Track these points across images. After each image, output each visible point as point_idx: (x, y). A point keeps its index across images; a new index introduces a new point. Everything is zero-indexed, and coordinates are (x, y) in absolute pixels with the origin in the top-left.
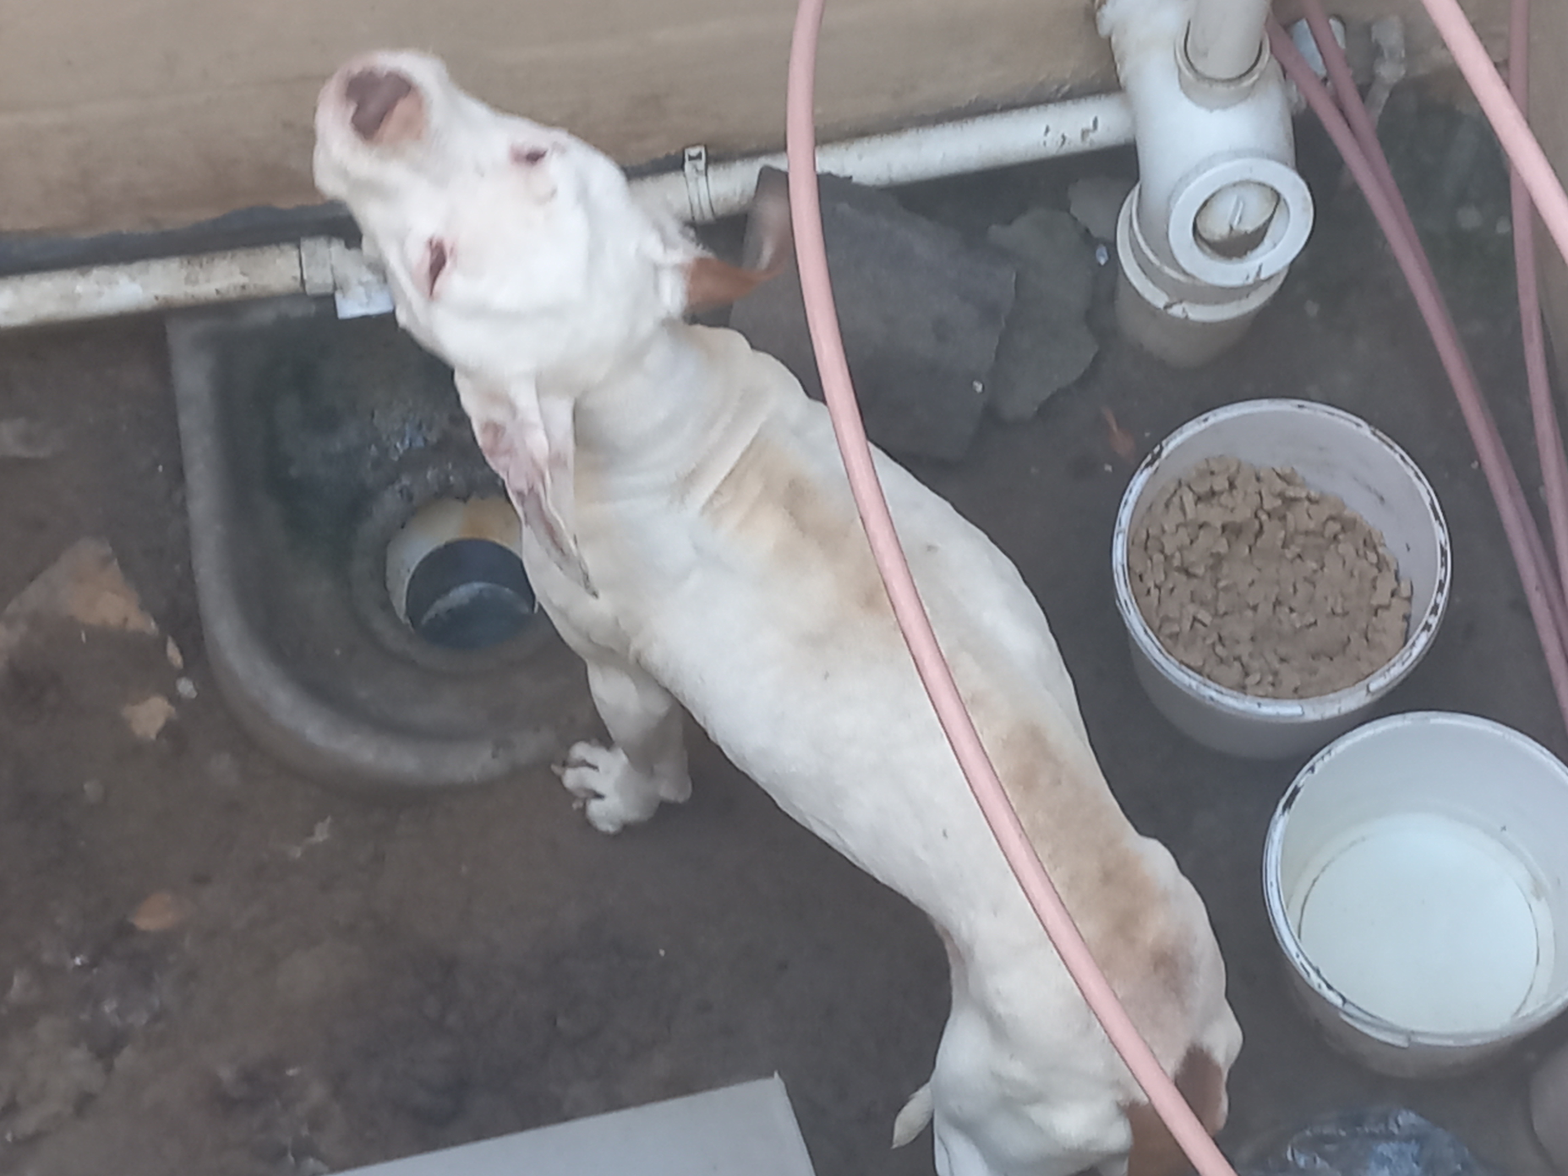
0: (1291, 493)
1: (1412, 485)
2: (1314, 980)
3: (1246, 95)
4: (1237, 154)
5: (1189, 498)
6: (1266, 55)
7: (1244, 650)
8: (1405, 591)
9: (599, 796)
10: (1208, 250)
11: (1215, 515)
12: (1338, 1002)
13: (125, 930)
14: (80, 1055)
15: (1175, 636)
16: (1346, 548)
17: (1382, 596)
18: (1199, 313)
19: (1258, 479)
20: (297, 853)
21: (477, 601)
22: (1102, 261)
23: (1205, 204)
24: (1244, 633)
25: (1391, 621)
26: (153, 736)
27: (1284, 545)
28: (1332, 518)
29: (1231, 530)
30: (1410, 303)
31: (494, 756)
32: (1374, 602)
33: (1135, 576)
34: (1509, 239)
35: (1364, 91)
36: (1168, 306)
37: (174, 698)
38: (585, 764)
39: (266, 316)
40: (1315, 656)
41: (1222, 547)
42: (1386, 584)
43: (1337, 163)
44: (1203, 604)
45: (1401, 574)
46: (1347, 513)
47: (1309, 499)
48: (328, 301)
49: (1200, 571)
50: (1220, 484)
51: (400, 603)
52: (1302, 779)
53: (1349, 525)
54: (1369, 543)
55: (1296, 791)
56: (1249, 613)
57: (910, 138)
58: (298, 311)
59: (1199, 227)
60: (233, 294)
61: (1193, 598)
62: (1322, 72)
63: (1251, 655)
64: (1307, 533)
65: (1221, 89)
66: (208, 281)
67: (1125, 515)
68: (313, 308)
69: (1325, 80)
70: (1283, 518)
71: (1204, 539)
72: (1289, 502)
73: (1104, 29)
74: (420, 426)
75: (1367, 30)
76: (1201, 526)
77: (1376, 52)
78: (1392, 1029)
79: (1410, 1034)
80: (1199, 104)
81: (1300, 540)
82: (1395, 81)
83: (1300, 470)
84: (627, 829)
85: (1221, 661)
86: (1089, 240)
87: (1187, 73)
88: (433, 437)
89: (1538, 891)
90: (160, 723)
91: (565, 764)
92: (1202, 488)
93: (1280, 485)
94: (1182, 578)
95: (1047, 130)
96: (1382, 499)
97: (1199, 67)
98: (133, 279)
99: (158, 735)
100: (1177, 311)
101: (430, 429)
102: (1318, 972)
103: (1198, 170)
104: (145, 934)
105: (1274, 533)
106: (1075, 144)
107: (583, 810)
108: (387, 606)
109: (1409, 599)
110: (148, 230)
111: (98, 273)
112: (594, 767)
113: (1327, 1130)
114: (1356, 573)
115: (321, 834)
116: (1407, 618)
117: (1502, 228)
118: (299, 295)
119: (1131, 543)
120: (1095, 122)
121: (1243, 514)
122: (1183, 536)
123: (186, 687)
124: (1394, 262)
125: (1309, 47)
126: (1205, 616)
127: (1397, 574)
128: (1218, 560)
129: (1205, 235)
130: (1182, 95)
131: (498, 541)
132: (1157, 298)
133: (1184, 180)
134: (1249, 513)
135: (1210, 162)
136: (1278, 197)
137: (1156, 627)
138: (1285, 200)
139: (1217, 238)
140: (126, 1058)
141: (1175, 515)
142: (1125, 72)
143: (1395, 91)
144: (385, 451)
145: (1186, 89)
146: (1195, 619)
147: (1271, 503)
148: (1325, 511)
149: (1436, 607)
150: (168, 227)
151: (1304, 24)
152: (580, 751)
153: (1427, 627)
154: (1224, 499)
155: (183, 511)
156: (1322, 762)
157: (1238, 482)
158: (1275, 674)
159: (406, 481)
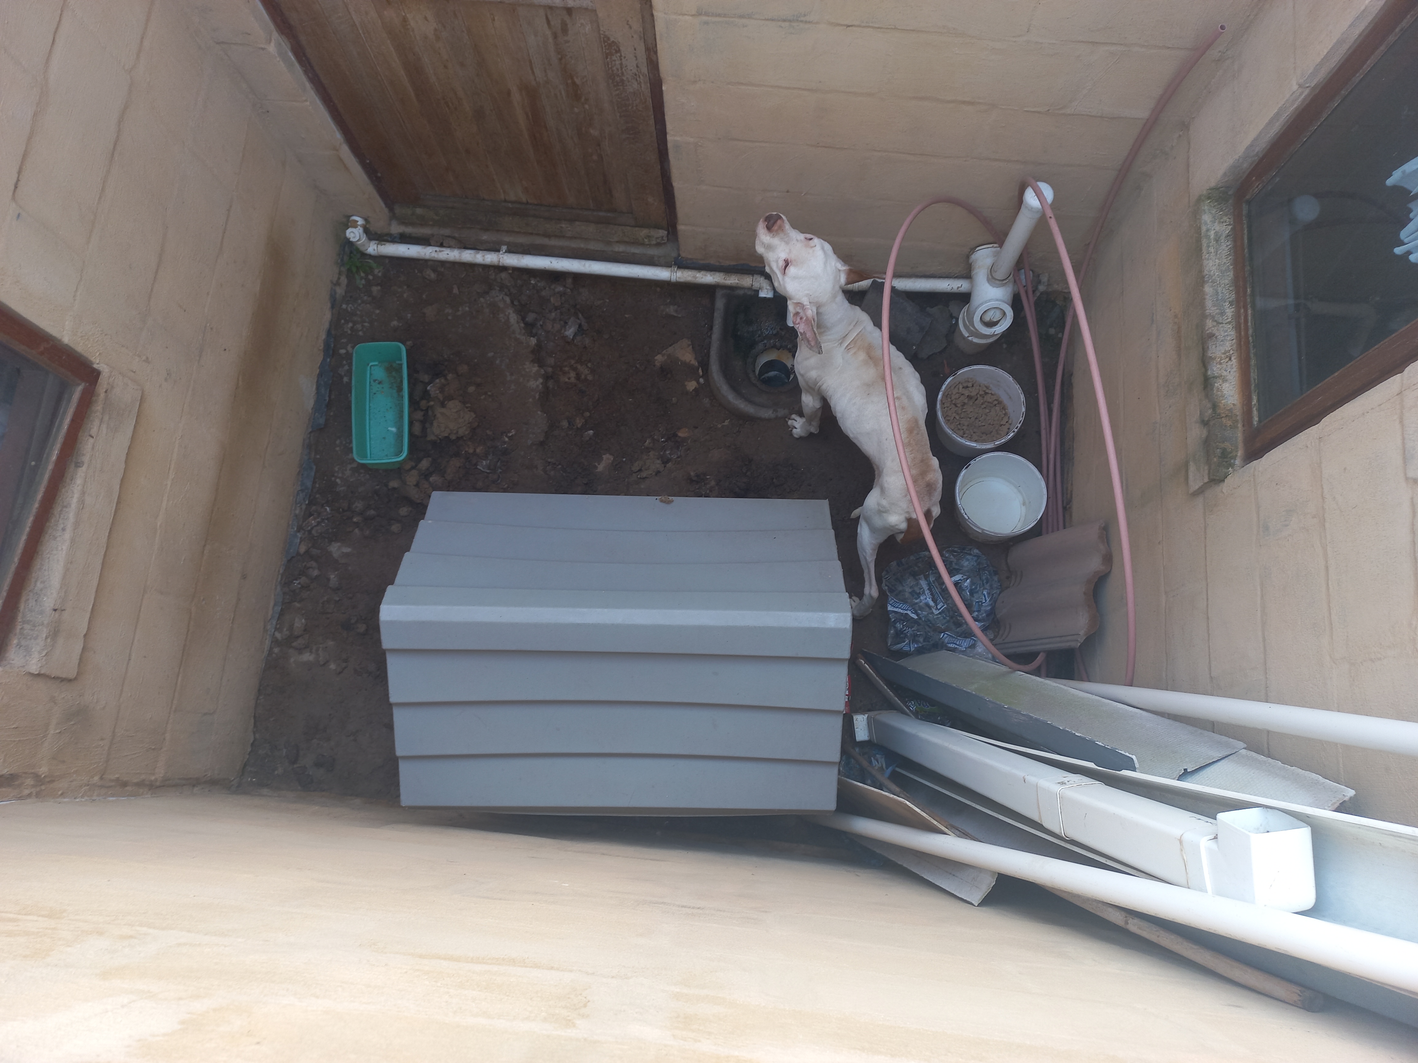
0: (987, 391)
1: (1020, 395)
2: (962, 511)
3: (1003, 285)
4: (997, 300)
5: (961, 387)
6: (1011, 276)
7: (965, 428)
8: (1010, 422)
9: (796, 428)
10: (983, 324)
11: (966, 392)
12: (967, 518)
13: (675, 435)
14: (659, 461)
15: (949, 420)
16: (997, 408)
17: (1003, 422)
18: (976, 340)
19: (980, 386)
20: (719, 426)
21: (776, 376)
22: (954, 322)
23: (985, 311)
24: (966, 424)
25: (1005, 429)
26: (691, 390)
27: (982, 404)
28: (996, 400)
29: (970, 397)
30: (1031, 350)
31: (773, 413)
32: (1001, 423)
33: (942, 403)
34: (1061, 339)
35: (1034, 292)
36: (968, 337)
37: (698, 382)
38: (794, 419)
39: (741, 292)
40: (983, 433)
41: (966, 401)
42: (1006, 419)
43: (1022, 308)
44: (958, 414)
45: (1010, 417)
46: (1000, 400)
47: (991, 394)
48: (757, 292)
49: (959, 405)
50: (970, 385)
51: (757, 372)
52: (972, 462)
53: (1000, 403)
54: (1004, 408)
55: (970, 465)
56: (969, 419)
57: (912, 280)
58: (749, 293)
59: (982, 317)
60: (734, 285)
61: (955, 412)
62: (1025, 284)
63: (967, 429)
64: (988, 402)
65: (997, 282)
66: (729, 280)
67: (944, 387)
68: (753, 293)
69: (1024, 286)
70: (984, 397)
71: (962, 398)
72: (986, 393)
73: (971, 261)
74: (772, 329)
75: (1039, 276)
76: (962, 394)
77: (1039, 282)
78: (979, 528)
79: (983, 530)
80: (991, 285)
81: (986, 404)
82: (1042, 291)
83: (991, 386)
84: (801, 438)
85: (959, 429)
86: (952, 317)
87: (990, 277)
88: (775, 332)
89: (1024, 504)
90: (694, 388)
91: (789, 419)
92: (965, 385)
93: (985, 389)
94: (954, 406)
95: (949, 285)
96: (1010, 398)
97: (993, 275)
98: (711, 276)
99: (693, 390)
100: (970, 338)
101: (774, 329)
102: (964, 509)
103: (986, 302)
104: (680, 437)
105: (980, 400)
106: (955, 290)
107: (792, 430)
108: (754, 371)
109: (1010, 424)
110: (717, 264)
111: (703, 272)
112: (796, 421)
113: (956, 549)
114: (999, 415)
115: (727, 423)
116: (1009, 429)
117: (1060, 335)
118: (750, 289)
119: (943, 395)
120: (962, 285)
121: (973, 394)
122: (957, 396)
123: (701, 380)
124: (1030, 339)
125: (1023, 277)
126: (957, 417)
127: (1009, 417)
128: (964, 404)
129: (983, 320)
130: (987, 282)
131: (784, 362)
132: (966, 334)
133: (982, 304)
134: (975, 394)
135: (990, 301)
136: (1004, 314)
137: (945, 417)
138: (1006, 315)
139: (986, 321)
140: (669, 465)
141: (956, 391)
142: (973, 273)
143: (1042, 293)
144: (762, 333)
145: (988, 280)
146: (954, 417)
147: (981, 393)
148: (995, 398)
149: (1017, 427)
150: (722, 264)
151: (1023, 271)
152: (793, 416)
153: (1014, 432)
154: (970, 389)
155: (710, 337)
156: (978, 459)
157: (974, 385)
158: (972, 435)
159: (765, 342)
